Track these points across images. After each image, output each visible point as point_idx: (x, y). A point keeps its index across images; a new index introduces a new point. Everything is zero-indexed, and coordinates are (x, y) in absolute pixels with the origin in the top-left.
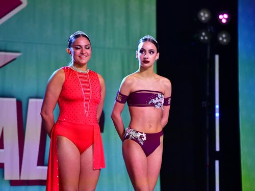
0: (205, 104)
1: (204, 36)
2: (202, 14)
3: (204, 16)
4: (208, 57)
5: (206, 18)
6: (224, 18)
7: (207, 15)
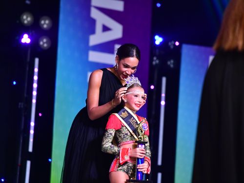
0: (21, 105)
1: (26, 39)
2: (25, 17)
3: (27, 19)
4: (28, 60)
5: (28, 22)
6: (45, 23)
7: (29, 19)
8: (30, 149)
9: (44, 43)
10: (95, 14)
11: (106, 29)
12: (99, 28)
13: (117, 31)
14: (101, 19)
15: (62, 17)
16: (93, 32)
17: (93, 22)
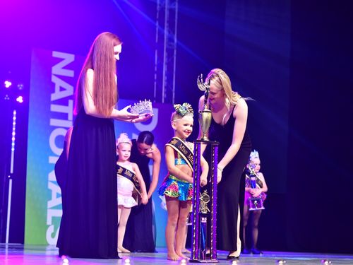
8: (12, 172)
9: (20, 99)
10: (54, 79)
11: (62, 89)
12: (57, 89)
13: (70, 90)
14: (58, 83)
15: (32, 82)
16: (53, 91)
17: (53, 85)
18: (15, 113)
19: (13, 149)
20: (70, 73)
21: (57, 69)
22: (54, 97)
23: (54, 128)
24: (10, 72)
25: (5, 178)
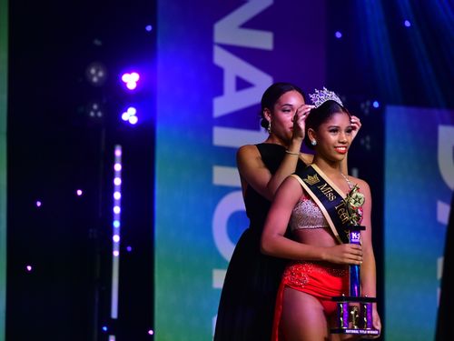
0: (93, 233)
1: (95, 111)
2: (93, 71)
3: (97, 74)
4: (103, 148)
6: (131, 80)
7: (101, 74)
8: (114, 314)
9: (130, 116)
10: (221, 58)
11: (242, 84)
12: (229, 83)
14: (232, 67)
16: (219, 91)
17: (218, 73)
18: (118, 153)
19: (116, 253)
20: (264, 40)
21: (228, 30)
22: (222, 106)
23: (226, 190)
24: (97, 42)
25: (96, 332)
